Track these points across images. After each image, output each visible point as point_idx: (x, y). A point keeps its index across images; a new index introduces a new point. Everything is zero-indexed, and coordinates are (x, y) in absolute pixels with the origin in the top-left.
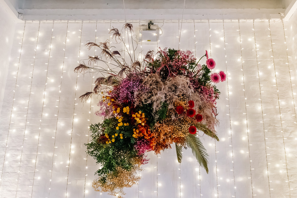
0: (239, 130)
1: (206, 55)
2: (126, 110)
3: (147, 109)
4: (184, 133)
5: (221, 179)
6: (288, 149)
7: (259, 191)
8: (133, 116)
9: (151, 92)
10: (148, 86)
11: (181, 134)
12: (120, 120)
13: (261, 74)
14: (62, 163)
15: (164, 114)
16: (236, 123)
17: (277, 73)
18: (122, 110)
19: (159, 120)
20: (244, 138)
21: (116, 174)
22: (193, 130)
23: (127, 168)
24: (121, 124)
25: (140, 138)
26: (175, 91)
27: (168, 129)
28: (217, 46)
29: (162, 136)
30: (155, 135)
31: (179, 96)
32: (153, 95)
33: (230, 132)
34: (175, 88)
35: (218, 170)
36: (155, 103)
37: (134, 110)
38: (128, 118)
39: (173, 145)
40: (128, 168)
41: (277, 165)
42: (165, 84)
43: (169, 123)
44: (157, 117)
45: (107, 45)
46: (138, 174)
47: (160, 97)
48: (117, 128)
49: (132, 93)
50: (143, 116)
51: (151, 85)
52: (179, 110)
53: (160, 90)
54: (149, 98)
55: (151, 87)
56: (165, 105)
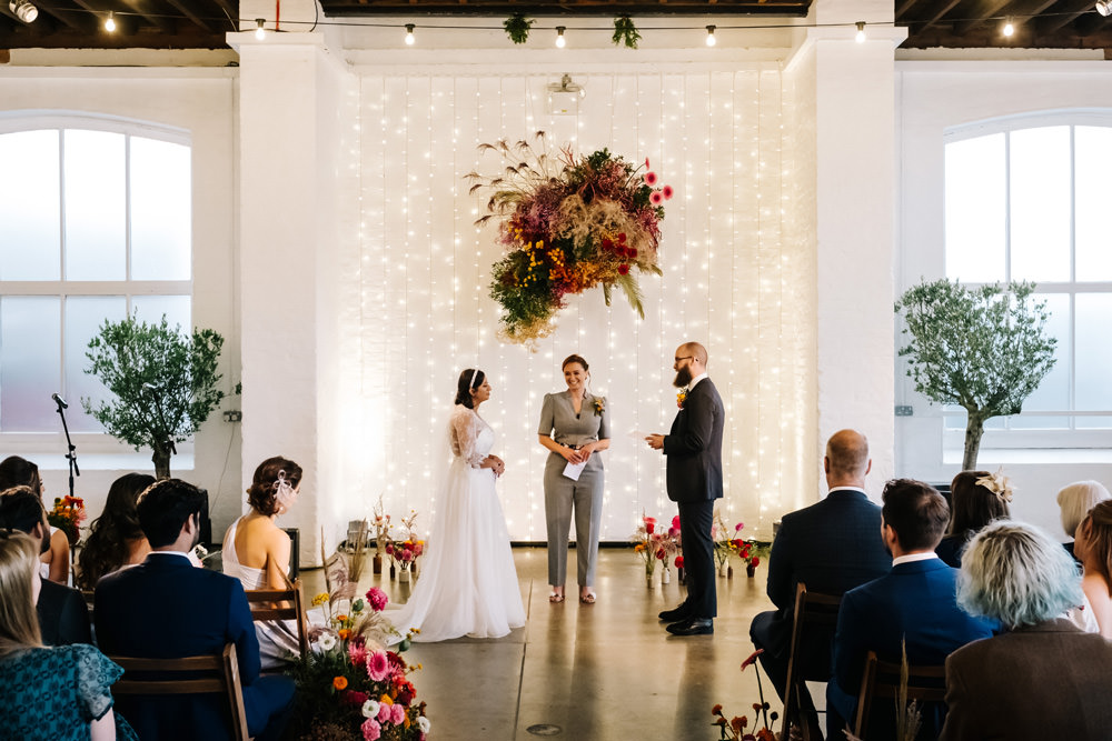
0: (698, 255)
1: (647, 163)
2: (540, 244)
3: (567, 245)
4: (614, 271)
5: (668, 323)
6: (765, 282)
7: (720, 339)
8: (550, 253)
9: (571, 222)
10: (567, 212)
11: (609, 274)
12: (533, 258)
13: (738, 165)
14: (442, 304)
15: (588, 250)
16: (695, 244)
17: (763, 164)
18: (534, 245)
19: (581, 258)
20: (705, 266)
21: (528, 323)
22: (624, 270)
23: (543, 316)
24: (534, 264)
25: (557, 280)
26: (601, 222)
27: (591, 268)
28: (674, 118)
29: (585, 278)
30: (576, 276)
31: (607, 227)
32: (573, 227)
33: (685, 257)
34: (601, 218)
35: (664, 312)
36: (576, 238)
37: (550, 246)
38: (541, 255)
39: (600, 284)
40: (544, 314)
41: (749, 305)
42: (589, 212)
43: (595, 260)
44: (579, 254)
45: (507, 144)
46: (552, 320)
47: (582, 229)
48: (530, 269)
49: (547, 223)
50: (562, 254)
51: (570, 212)
52: (607, 244)
53: (583, 219)
54: (570, 229)
55: (572, 215)
56: (589, 239)
